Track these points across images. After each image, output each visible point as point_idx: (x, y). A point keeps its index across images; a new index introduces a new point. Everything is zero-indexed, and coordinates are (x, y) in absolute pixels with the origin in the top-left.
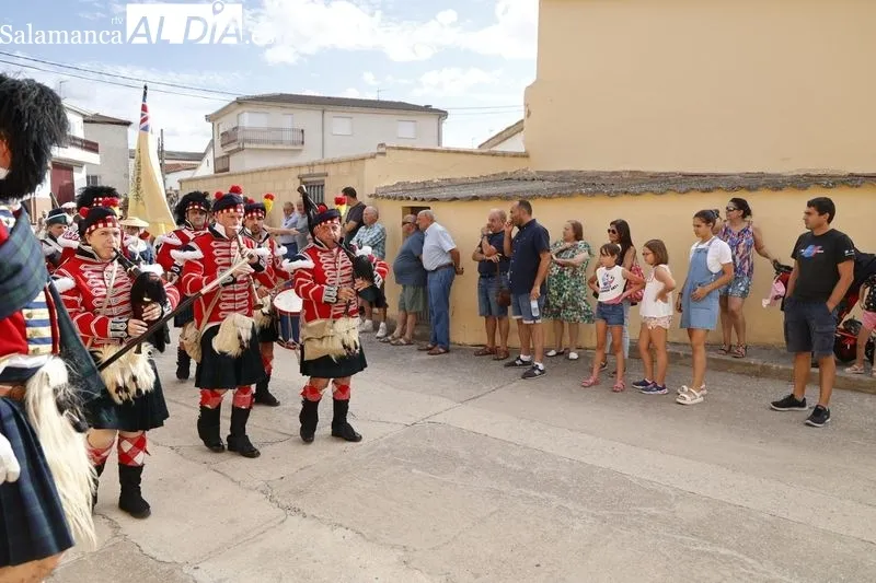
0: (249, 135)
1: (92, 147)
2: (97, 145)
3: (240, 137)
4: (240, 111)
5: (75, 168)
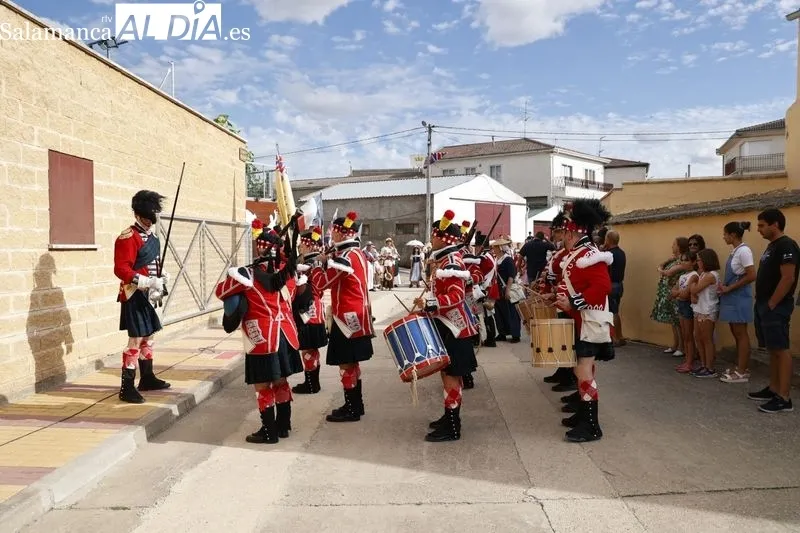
1: (607, 188)
2: (612, 185)
3: (738, 166)
4: (741, 142)
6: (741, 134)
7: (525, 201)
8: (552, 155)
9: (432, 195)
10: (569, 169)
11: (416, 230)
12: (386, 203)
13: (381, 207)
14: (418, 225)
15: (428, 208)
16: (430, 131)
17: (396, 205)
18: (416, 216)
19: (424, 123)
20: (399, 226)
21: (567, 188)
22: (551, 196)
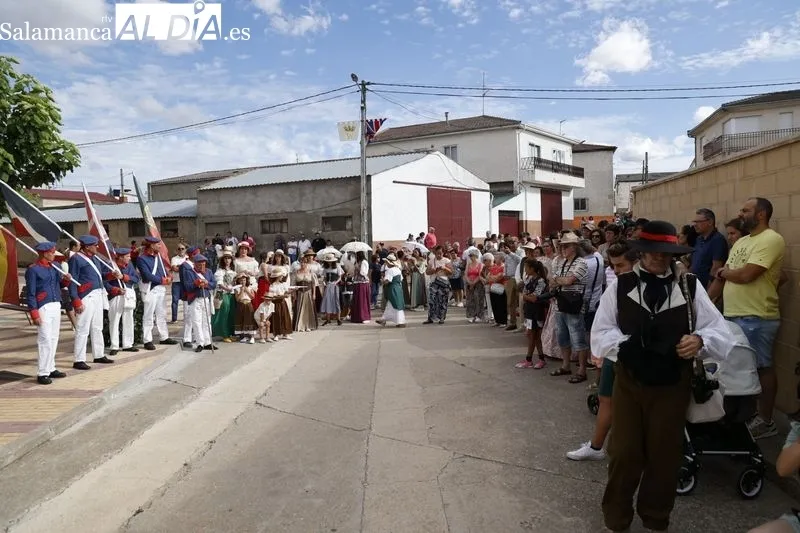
0: (735, 144)
1: (578, 172)
2: (582, 170)
3: (725, 146)
4: (726, 118)
5: (563, 193)
6: (726, 110)
7: (488, 187)
8: (517, 132)
9: (369, 178)
10: (536, 149)
11: (349, 224)
12: (308, 190)
13: (302, 195)
14: (350, 217)
15: (363, 195)
16: (364, 91)
17: (321, 191)
18: (348, 205)
19: (354, 77)
20: (326, 220)
21: (538, 171)
22: (517, 180)
